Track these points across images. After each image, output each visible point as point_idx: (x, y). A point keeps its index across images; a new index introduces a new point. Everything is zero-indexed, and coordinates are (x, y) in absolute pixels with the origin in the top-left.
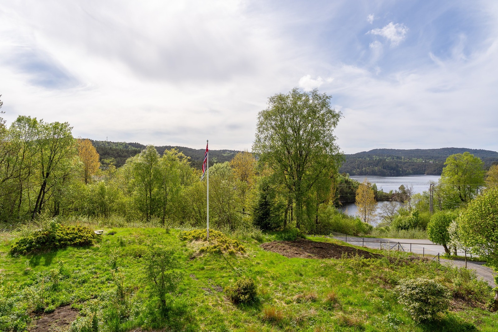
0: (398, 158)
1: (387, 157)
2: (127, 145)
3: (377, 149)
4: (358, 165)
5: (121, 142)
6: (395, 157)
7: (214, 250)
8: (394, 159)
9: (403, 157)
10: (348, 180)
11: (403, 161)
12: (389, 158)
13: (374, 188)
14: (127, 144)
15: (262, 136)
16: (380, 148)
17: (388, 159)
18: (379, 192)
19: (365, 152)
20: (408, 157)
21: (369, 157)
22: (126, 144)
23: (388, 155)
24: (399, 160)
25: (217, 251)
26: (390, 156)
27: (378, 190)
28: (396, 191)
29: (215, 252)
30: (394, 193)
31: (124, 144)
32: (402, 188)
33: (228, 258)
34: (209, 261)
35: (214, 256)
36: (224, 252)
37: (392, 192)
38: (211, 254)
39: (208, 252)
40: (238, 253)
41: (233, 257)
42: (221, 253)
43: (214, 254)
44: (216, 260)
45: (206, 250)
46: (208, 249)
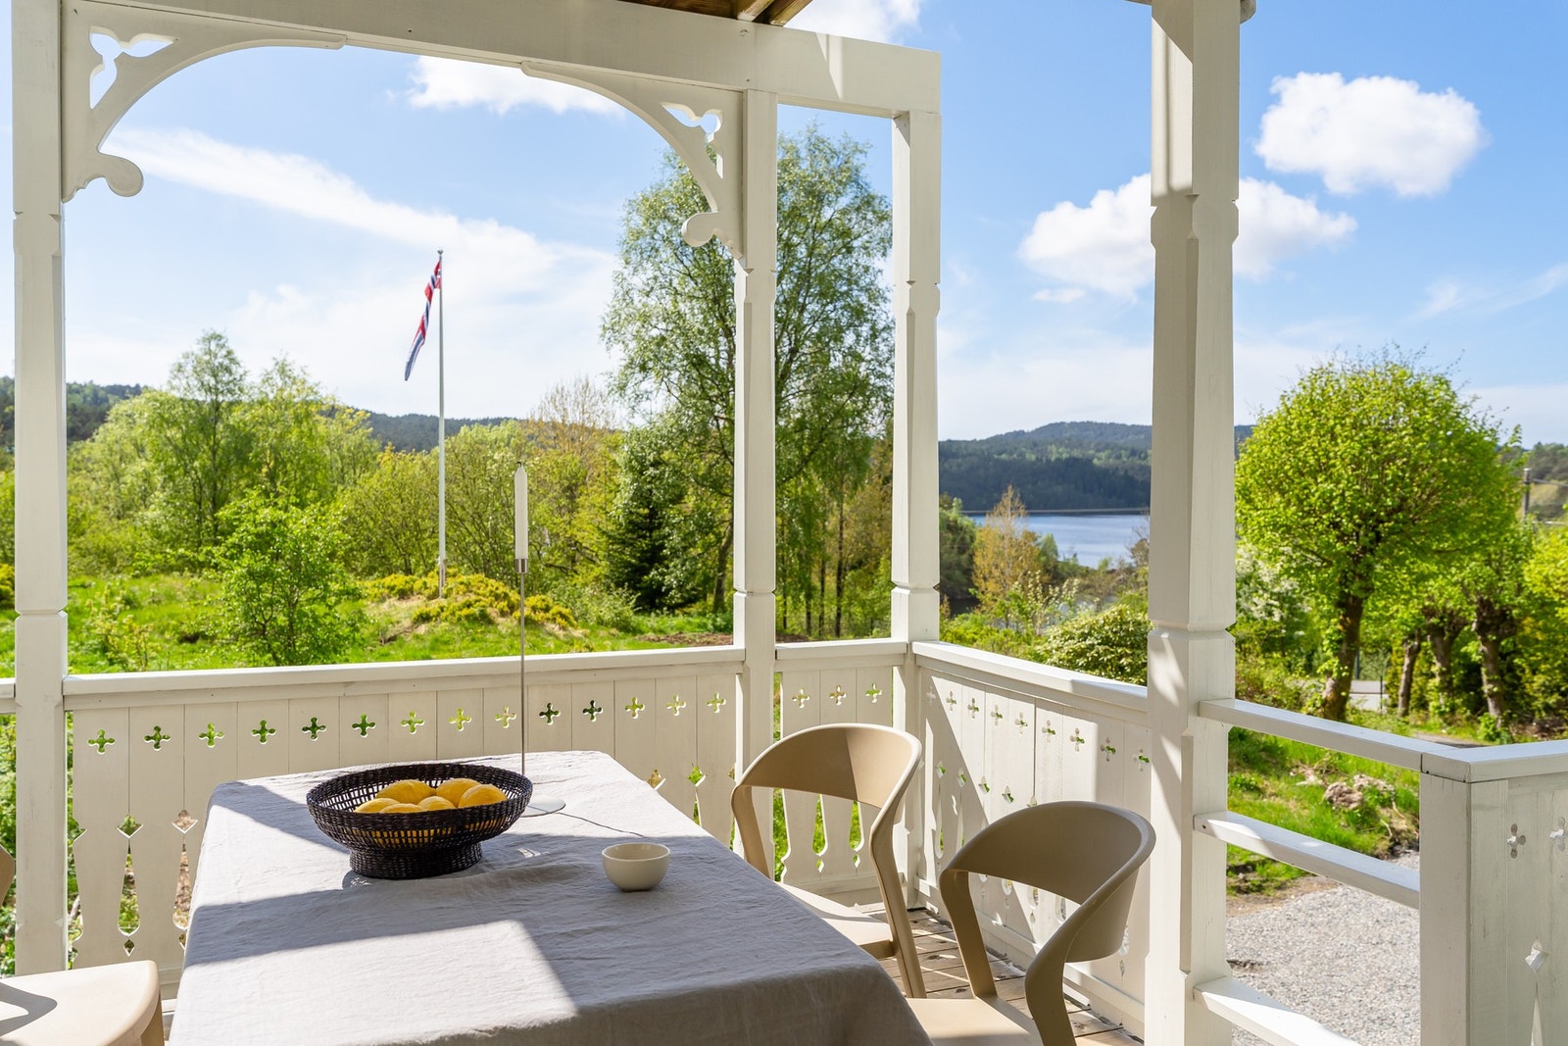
0: (1133, 453)
1: (1098, 451)
2: (101, 394)
3: (1062, 423)
4: (995, 479)
5: (75, 383)
6: (1123, 452)
7: (466, 611)
8: (1119, 457)
10: (956, 522)
12: (1103, 455)
13: (1049, 549)
14: (102, 389)
15: (638, 281)
16: (1073, 420)
17: (1099, 459)
18: (1066, 563)
19: (1021, 433)
21: (1036, 449)
22: (96, 390)
23: (1099, 444)
24: (1138, 462)
25: (474, 614)
26: (1107, 447)
27: (1061, 559)
28: (1121, 562)
29: (467, 617)
30: (1114, 568)
31: (87, 391)
33: (512, 634)
34: (446, 643)
35: (467, 629)
36: (500, 620)
37: (1106, 563)
38: (455, 624)
39: (442, 621)
40: (550, 626)
41: (532, 634)
42: (490, 622)
43: (467, 625)
44: (473, 640)
45: (438, 615)
46: (442, 611)
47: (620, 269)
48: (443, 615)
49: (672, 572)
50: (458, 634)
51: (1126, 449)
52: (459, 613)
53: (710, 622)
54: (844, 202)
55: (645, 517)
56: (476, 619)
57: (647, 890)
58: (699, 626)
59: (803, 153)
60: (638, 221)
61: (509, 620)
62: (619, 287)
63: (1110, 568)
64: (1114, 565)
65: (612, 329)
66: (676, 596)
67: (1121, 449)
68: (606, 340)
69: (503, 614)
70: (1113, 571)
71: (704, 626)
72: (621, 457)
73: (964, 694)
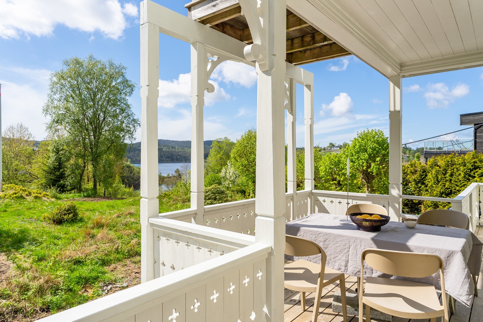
0: (173, 147)
4: (137, 154)
7: (15, 195)
8: (169, 148)
9: (177, 147)
10: (129, 165)
11: (177, 150)
12: (165, 148)
17: (164, 149)
20: (181, 147)
23: (164, 145)
24: (174, 150)
26: (166, 146)
29: (16, 197)
30: (171, 176)
32: (177, 171)
33: (33, 201)
34: (10, 205)
35: (16, 201)
36: (27, 197)
37: (169, 175)
38: (12, 200)
39: (6, 199)
40: (44, 198)
41: (40, 201)
42: (24, 198)
43: (16, 199)
44: (20, 204)
45: (4, 197)
46: (6, 195)
47: (49, 93)
48: (6, 197)
49: (68, 181)
50: (14, 202)
51: (171, 146)
52: (13, 196)
53: (82, 195)
54: (119, 81)
55: (57, 165)
56: (19, 197)
57: (413, 228)
58: (79, 196)
59: (107, 66)
60: (55, 79)
61: (30, 197)
62: (50, 98)
63: (170, 176)
64: (171, 175)
65: (46, 111)
66: (69, 188)
67: (169, 146)
68: (44, 113)
69: (27, 195)
70: (170, 177)
71: (80, 196)
72: (50, 148)
73: (328, 200)
